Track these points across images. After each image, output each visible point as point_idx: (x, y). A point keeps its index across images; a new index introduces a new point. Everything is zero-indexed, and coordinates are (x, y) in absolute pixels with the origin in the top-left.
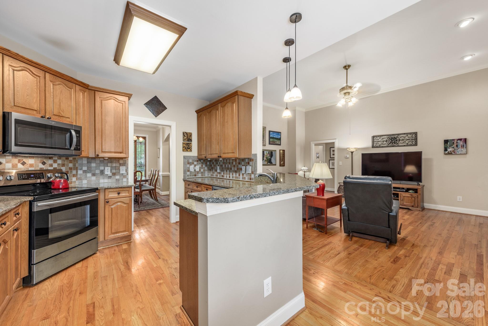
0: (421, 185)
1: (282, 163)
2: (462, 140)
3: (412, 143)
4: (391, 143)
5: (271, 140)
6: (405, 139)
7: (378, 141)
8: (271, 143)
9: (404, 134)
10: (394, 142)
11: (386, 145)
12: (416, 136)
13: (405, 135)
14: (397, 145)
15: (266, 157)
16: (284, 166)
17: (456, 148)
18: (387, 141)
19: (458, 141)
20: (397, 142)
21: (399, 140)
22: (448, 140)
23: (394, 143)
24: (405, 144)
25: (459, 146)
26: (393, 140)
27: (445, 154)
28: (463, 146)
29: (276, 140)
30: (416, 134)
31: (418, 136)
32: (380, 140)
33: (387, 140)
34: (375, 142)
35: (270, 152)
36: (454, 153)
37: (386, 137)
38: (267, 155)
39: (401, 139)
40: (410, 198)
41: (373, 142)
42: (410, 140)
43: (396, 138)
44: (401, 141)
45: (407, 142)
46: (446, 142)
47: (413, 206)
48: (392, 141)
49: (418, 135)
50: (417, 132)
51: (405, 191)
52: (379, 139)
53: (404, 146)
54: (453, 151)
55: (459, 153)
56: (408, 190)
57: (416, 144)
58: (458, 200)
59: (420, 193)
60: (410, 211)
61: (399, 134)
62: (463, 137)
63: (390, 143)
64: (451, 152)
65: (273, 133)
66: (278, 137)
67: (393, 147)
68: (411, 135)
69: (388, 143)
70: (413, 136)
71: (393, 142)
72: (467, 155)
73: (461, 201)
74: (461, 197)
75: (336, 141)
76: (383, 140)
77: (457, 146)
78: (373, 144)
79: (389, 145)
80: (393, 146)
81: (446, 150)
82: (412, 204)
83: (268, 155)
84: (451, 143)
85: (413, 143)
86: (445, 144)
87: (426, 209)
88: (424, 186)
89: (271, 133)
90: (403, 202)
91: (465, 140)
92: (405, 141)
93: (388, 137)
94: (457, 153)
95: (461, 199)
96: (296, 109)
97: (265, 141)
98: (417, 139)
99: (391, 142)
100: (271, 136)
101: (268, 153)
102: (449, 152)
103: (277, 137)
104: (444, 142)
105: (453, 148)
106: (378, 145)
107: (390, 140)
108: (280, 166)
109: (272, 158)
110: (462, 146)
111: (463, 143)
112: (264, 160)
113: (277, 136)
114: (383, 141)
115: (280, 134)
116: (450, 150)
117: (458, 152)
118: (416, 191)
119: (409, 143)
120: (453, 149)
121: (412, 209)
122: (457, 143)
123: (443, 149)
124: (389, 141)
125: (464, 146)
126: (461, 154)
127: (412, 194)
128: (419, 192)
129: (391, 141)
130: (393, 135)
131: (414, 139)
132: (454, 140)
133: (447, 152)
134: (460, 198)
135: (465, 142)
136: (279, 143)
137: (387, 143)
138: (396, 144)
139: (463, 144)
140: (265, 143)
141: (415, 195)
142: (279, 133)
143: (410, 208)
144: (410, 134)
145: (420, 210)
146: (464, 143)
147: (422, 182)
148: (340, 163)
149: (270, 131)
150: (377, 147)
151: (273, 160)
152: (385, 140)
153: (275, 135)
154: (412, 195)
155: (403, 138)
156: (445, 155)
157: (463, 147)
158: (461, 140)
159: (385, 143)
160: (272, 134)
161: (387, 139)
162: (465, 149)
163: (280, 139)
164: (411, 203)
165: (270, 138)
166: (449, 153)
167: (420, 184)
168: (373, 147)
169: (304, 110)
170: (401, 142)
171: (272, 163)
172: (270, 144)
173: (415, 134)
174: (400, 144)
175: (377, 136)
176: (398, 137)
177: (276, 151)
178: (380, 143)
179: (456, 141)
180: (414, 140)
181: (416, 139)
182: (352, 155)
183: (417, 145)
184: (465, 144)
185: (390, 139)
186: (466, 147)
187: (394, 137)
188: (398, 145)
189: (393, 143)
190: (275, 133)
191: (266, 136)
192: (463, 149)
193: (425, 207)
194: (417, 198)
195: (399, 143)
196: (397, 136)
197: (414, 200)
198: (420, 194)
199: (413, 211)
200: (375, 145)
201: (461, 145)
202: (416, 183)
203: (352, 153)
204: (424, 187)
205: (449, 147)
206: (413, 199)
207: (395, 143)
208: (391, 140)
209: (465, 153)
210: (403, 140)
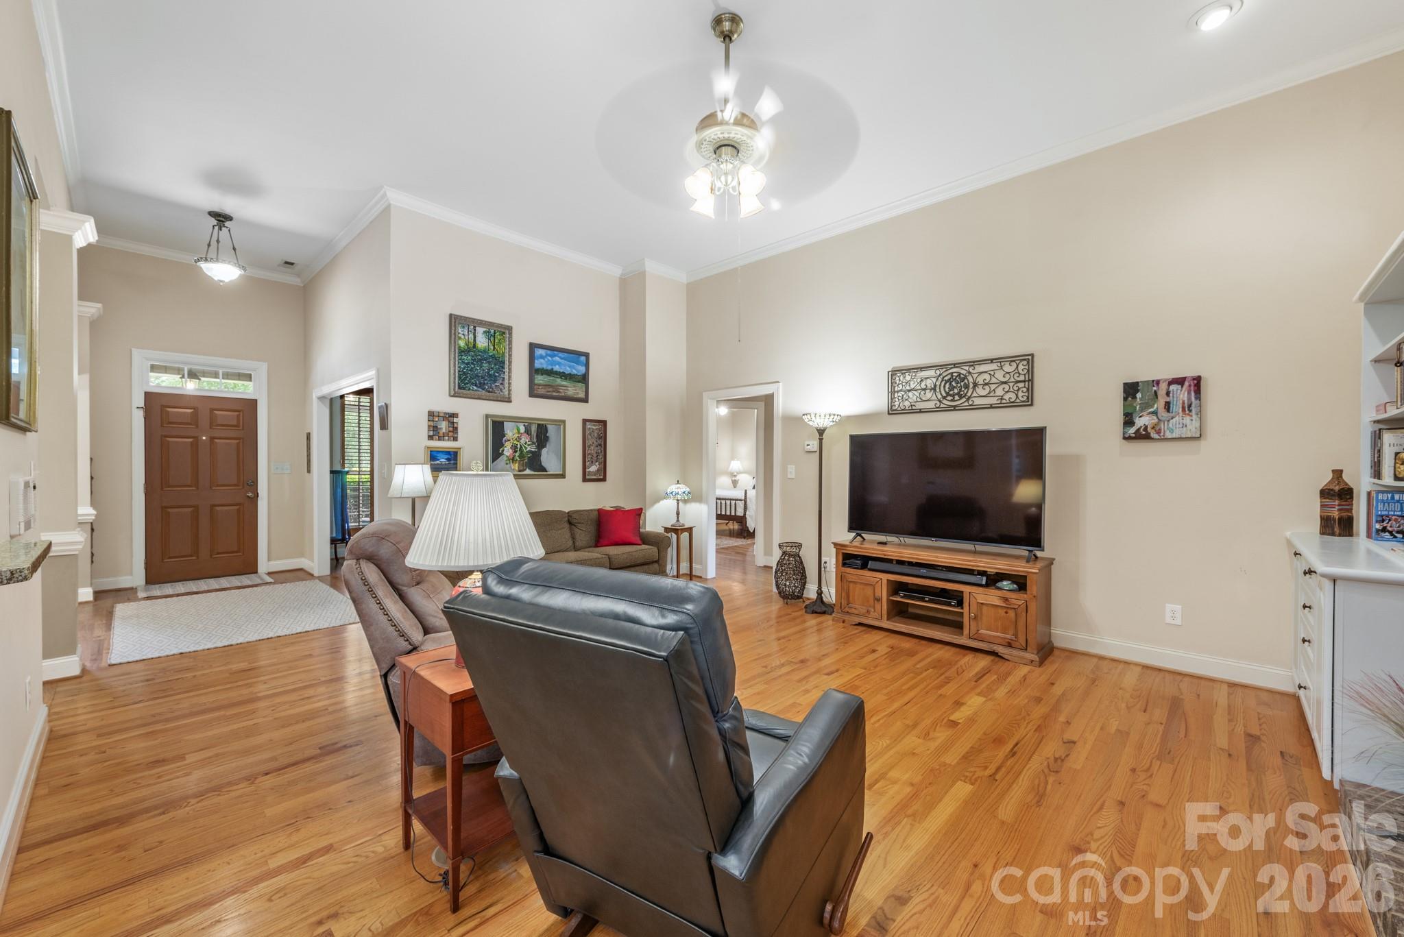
0: (1043, 559)
1: (593, 468)
2: (1187, 384)
3: (1017, 397)
4: (949, 398)
5: (540, 379)
6: (994, 380)
7: (908, 388)
8: (541, 391)
9: (992, 361)
10: (958, 394)
11: (931, 405)
12: (1028, 371)
13: (994, 366)
14: (966, 404)
15: (514, 448)
16: (604, 479)
17: (1163, 414)
18: (934, 389)
19: (1173, 387)
20: (969, 394)
21: (975, 385)
22: (1138, 383)
23: (957, 397)
24: (993, 401)
25: (1177, 408)
26: (954, 383)
27: (1125, 438)
28: (1190, 406)
29: (564, 383)
30: (1029, 359)
31: (1036, 370)
32: (912, 386)
33: (935, 386)
34: (898, 392)
35: (534, 428)
36: (1156, 436)
37: (931, 373)
38: (519, 439)
39: (980, 380)
40: (1002, 612)
41: (892, 392)
42: (1011, 385)
43: (965, 377)
44: (981, 387)
45: (999, 392)
46: (1131, 390)
47: (1009, 645)
48: (952, 388)
49: (1036, 365)
50: (1032, 355)
51: (984, 583)
52: (912, 383)
53: (991, 407)
54: (1153, 428)
55: (1174, 436)
56: (993, 580)
57: (1029, 402)
58: (1168, 620)
59: (1035, 593)
60: (1001, 662)
61: (973, 363)
62: (1189, 373)
63: (944, 398)
64: (1146, 428)
65: (547, 355)
66: (574, 372)
67: (955, 410)
68: (1014, 365)
69: (939, 397)
70: (1021, 367)
71: (956, 391)
72: (1203, 442)
73: (1178, 621)
74: (1178, 608)
75: (778, 388)
76: (923, 386)
77: (1168, 406)
78: (892, 400)
79: (942, 406)
80: (955, 406)
81: (1128, 421)
82: (1008, 636)
83: (525, 439)
84: (1150, 394)
85: (1020, 394)
86: (1125, 399)
87: (1058, 648)
88: (1051, 562)
89: (539, 352)
90: (977, 626)
91: (1197, 384)
92: (993, 387)
93: (938, 372)
94: (1168, 435)
95: (1179, 615)
96: (647, 269)
97: (510, 384)
98: (1031, 380)
99: (948, 394)
100: (538, 364)
101: (522, 429)
102: (1139, 429)
103: (568, 370)
104: (1125, 391)
105: (1152, 413)
106: (907, 404)
107: (944, 387)
108: (585, 480)
109: (544, 451)
110: (1187, 409)
111: (1189, 393)
112: (503, 459)
113: (570, 367)
114: (924, 389)
115: (583, 359)
116: (1142, 421)
117: (1172, 431)
118: (1021, 583)
119: (1007, 397)
120: (1154, 420)
121: (1005, 656)
122: (1168, 394)
123: (1119, 418)
124: (942, 388)
125: (1193, 405)
126: (1180, 439)
127: (1008, 595)
128: (1033, 588)
129: (947, 390)
130: (955, 365)
131: (1024, 381)
132: (1158, 382)
133: (1132, 431)
134: (1174, 612)
135: (1195, 392)
136: (582, 395)
137: (934, 397)
138: (964, 400)
139: (1189, 399)
140: (510, 391)
141: (1017, 599)
142: (581, 357)
143: (1001, 650)
144: (1011, 359)
145: (1032, 661)
146: (1193, 394)
147: (1045, 549)
148: (789, 470)
149: (533, 347)
150: (904, 412)
151: (548, 458)
152: (929, 386)
153: (559, 364)
154: (1006, 600)
155: (987, 377)
156: (1124, 441)
157: (1190, 411)
158: (1180, 381)
159: (929, 394)
160: (542, 357)
161: (934, 380)
162: (1194, 417)
163: (584, 379)
164: (1004, 631)
165: (534, 371)
166: (1141, 434)
167: (1039, 554)
168: (892, 411)
169: (683, 278)
170: (980, 391)
171: (544, 470)
172: (533, 394)
173: (1025, 363)
174: (978, 401)
175: (903, 371)
176: (969, 373)
177: (564, 422)
178: (913, 396)
179: (1163, 387)
180: (1021, 385)
181: (1029, 380)
182: (821, 440)
183: (1032, 405)
184: (1196, 398)
185: (946, 382)
186: (1200, 413)
187: (960, 374)
188: (971, 403)
189: (953, 396)
190: (561, 355)
191: (510, 362)
192: (1187, 420)
193: (1057, 643)
194: (1024, 614)
195: (975, 394)
196: (967, 368)
197: (1014, 619)
198: (1034, 597)
199: (1011, 664)
200: (897, 403)
201: (1183, 403)
202: (1022, 551)
203: (821, 432)
204: (1052, 566)
205: (1141, 411)
206: (1012, 614)
207: (961, 397)
208: (947, 386)
209: (1194, 435)
210: (987, 384)
